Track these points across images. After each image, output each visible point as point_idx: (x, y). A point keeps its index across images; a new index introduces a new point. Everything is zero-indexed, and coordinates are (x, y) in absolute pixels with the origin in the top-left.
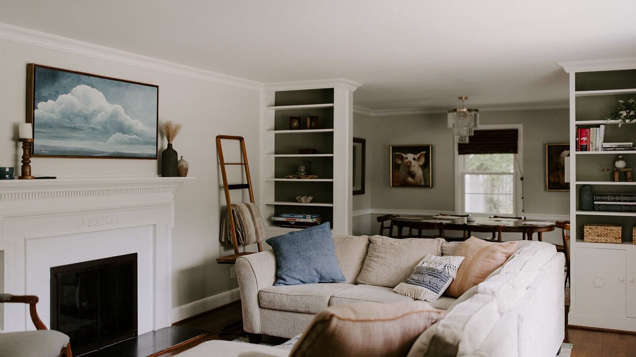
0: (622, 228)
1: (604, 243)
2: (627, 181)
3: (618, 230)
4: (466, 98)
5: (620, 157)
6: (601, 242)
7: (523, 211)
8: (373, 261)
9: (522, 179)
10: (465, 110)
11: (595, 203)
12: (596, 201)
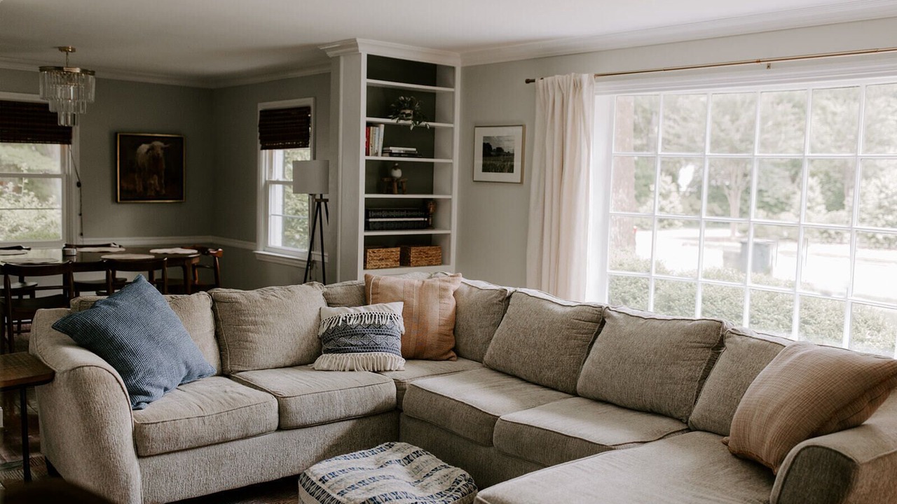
0: (401, 249)
1: (385, 268)
2: (403, 194)
3: (396, 251)
4: (73, 50)
5: (397, 164)
6: (382, 268)
7: (82, 234)
8: (249, 331)
9: (79, 185)
10: (78, 70)
11: (371, 220)
12: (372, 218)
